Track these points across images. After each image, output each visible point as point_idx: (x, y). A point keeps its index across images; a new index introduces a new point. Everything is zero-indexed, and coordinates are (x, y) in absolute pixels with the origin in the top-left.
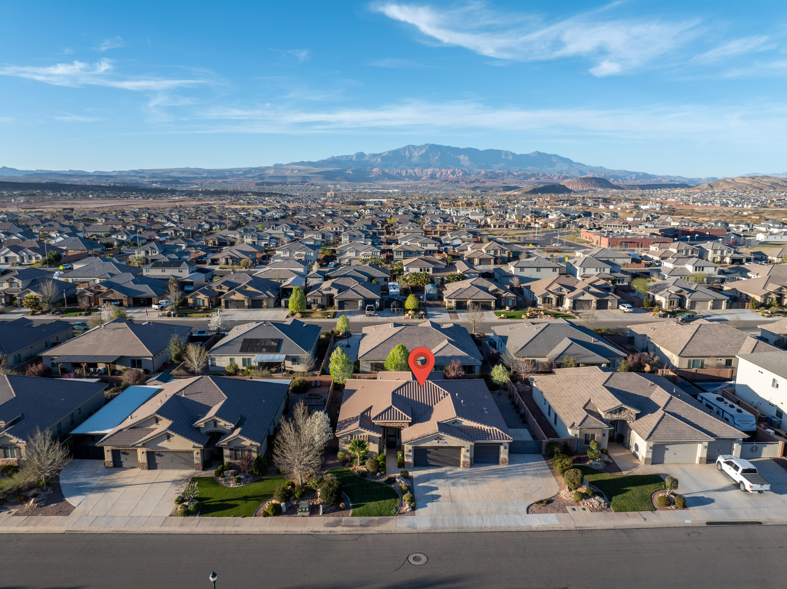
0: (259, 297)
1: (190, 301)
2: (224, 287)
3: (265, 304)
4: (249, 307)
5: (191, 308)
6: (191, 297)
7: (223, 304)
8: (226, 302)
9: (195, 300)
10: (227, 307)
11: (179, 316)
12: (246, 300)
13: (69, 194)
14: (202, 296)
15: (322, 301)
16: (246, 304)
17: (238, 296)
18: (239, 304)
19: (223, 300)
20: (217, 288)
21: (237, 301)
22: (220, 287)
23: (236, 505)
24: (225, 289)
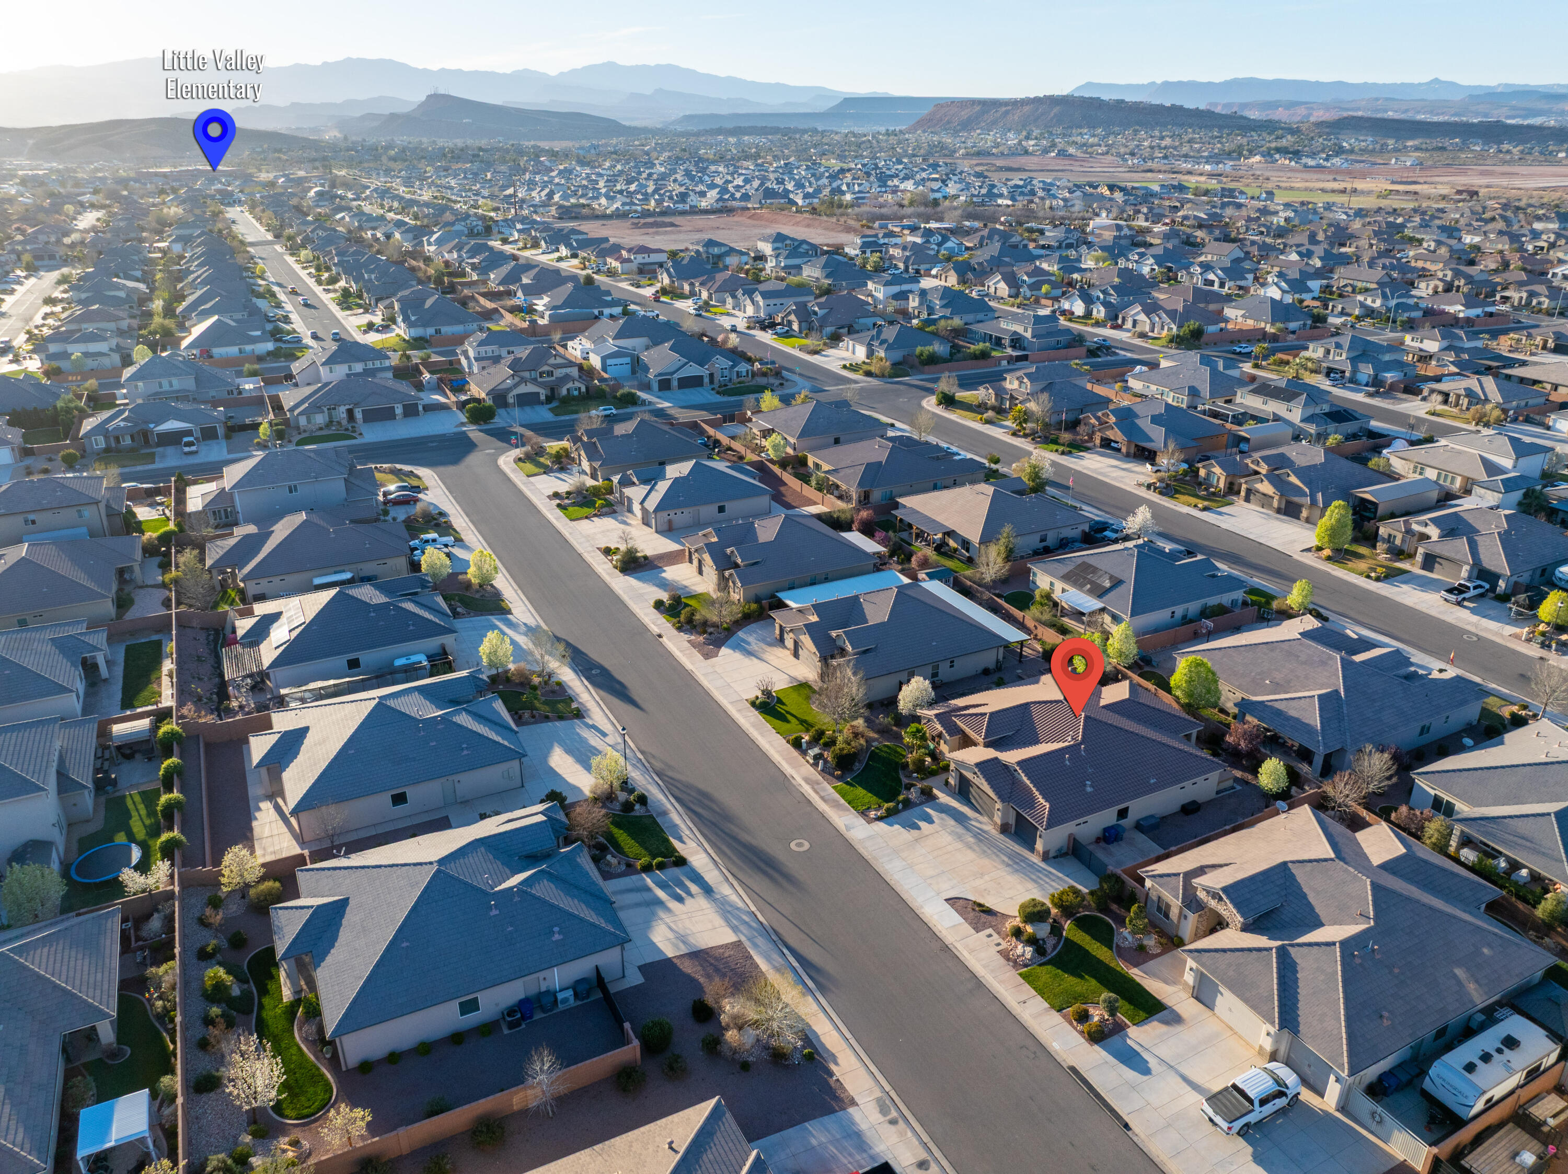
0: (1296, 499)
1: (1202, 472)
2: (1262, 464)
3: (1304, 513)
4: (1279, 511)
5: (1200, 484)
6: (1204, 467)
7: (1243, 493)
8: (1249, 491)
9: (1209, 474)
10: (1247, 500)
11: (1161, 493)
12: (1277, 497)
13: (1515, 151)
14: (1217, 470)
15: (1403, 540)
16: (1275, 504)
17: (1266, 487)
18: (1265, 500)
19: (1244, 487)
20: (1253, 462)
21: (1264, 495)
22: (1258, 464)
24: (1264, 469)
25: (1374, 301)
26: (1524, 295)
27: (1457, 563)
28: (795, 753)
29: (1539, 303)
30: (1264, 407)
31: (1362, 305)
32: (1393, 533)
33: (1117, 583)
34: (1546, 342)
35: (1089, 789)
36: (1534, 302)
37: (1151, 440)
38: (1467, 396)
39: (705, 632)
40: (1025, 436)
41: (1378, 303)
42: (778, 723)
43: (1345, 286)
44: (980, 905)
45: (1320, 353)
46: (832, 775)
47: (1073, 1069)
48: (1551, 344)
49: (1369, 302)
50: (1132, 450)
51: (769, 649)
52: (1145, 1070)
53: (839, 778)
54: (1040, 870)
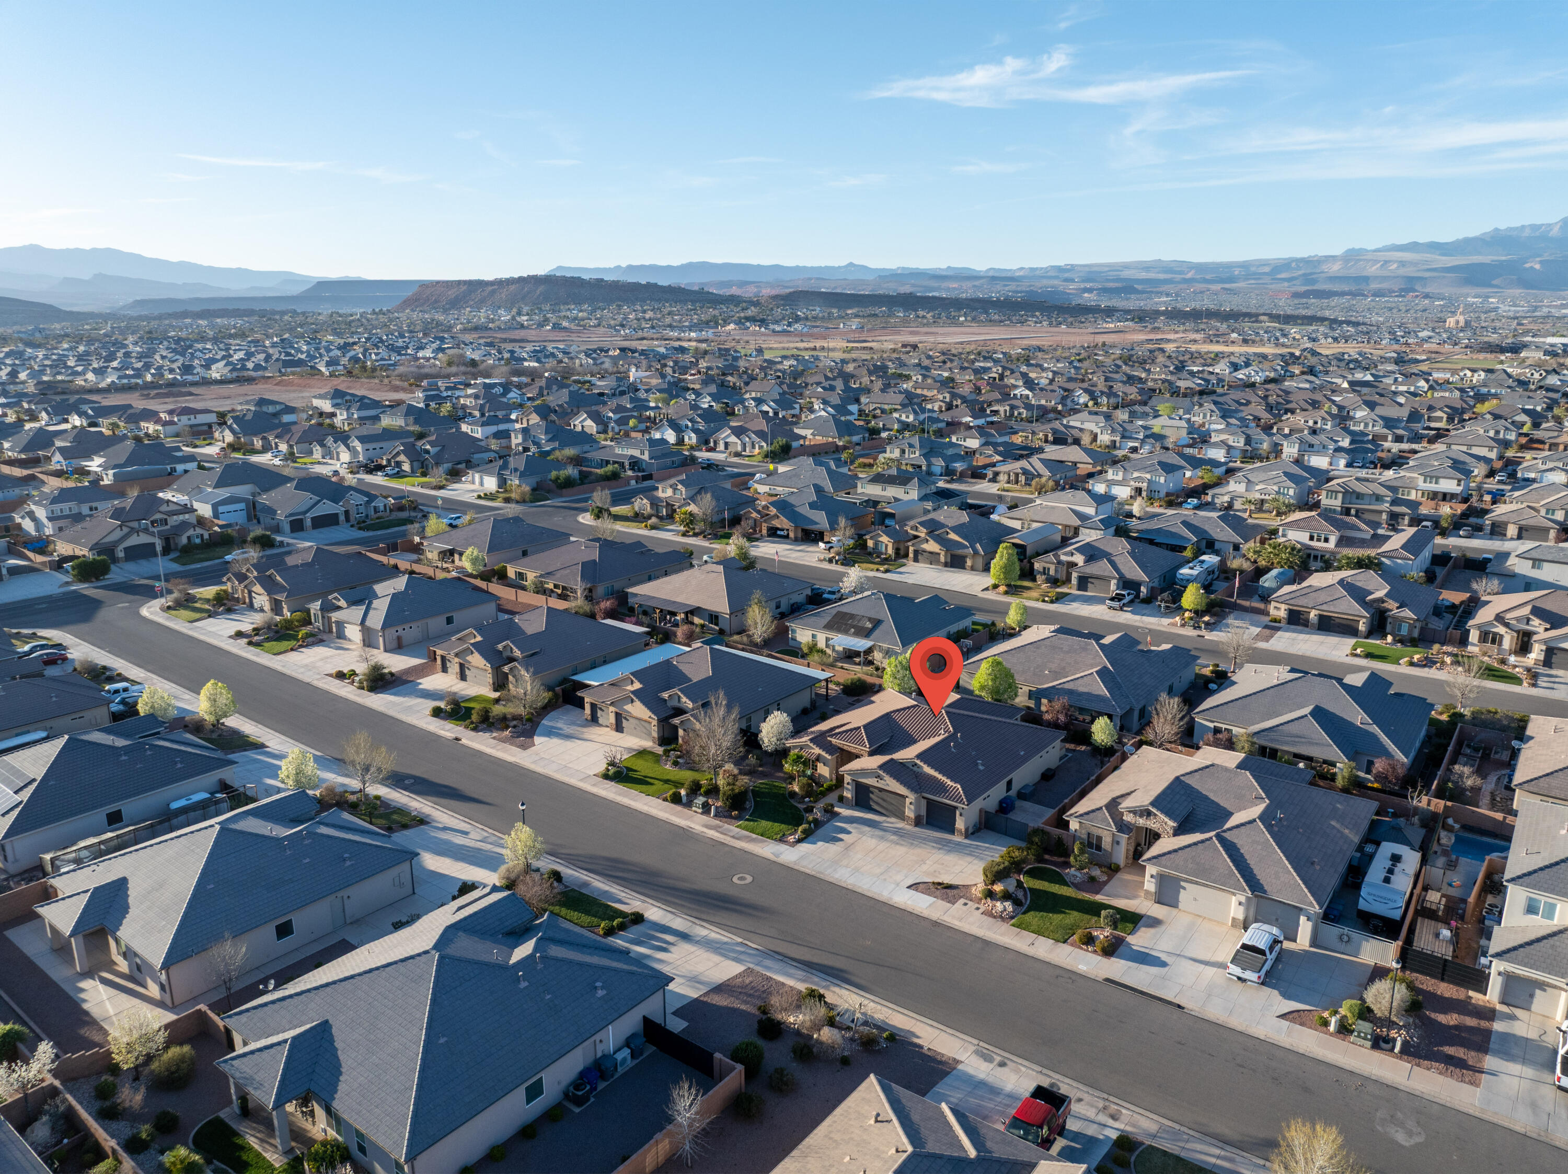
0: (960, 552)
1: (870, 543)
2: (921, 528)
3: (969, 563)
4: (946, 565)
5: (870, 554)
6: (871, 538)
7: (911, 555)
8: (916, 552)
9: (877, 543)
10: (916, 560)
11: (842, 564)
12: (943, 553)
13: (929, 316)
14: (884, 539)
15: (1056, 571)
16: (942, 559)
17: (932, 546)
18: (932, 558)
19: (911, 549)
20: (912, 528)
21: (931, 553)
22: (916, 529)
23: (652, 784)
24: (922, 533)
25: (907, 417)
26: (1008, 408)
27: (1105, 579)
28: (678, 808)
29: (1019, 414)
30: (884, 493)
31: (899, 421)
32: (1047, 565)
33: (877, 623)
34: (1046, 436)
35: (981, 768)
36: (1016, 413)
37: (816, 523)
38: (1024, 474)
39: (507, 727)
40: (695, 535)
41: (911, 418)
42: (644, 787)
43: (875, 409)
44: (939, 884)
45: (896, 454)
46: (731, 817)
47: (1107, 980)
48: (1050, 438)
49: (904, 418)
50: (800, 535)
51: (585, 730)
52: (1164, 964)
53: (738, 818)
54: (970, 846)
